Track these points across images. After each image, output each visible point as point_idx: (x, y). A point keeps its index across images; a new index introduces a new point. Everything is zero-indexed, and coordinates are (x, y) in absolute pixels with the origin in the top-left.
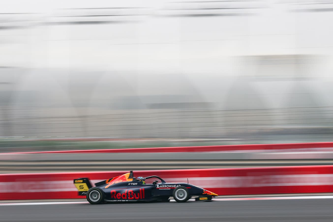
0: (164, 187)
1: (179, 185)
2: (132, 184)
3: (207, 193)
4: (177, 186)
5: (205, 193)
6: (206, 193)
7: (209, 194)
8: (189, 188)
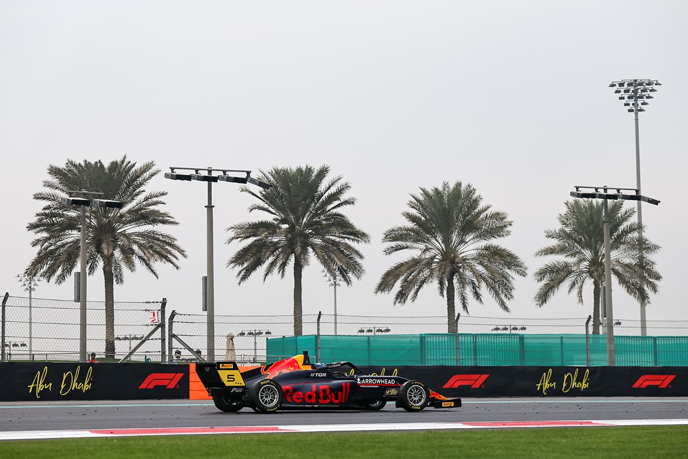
0: (369, 382)
1: (392, 380)
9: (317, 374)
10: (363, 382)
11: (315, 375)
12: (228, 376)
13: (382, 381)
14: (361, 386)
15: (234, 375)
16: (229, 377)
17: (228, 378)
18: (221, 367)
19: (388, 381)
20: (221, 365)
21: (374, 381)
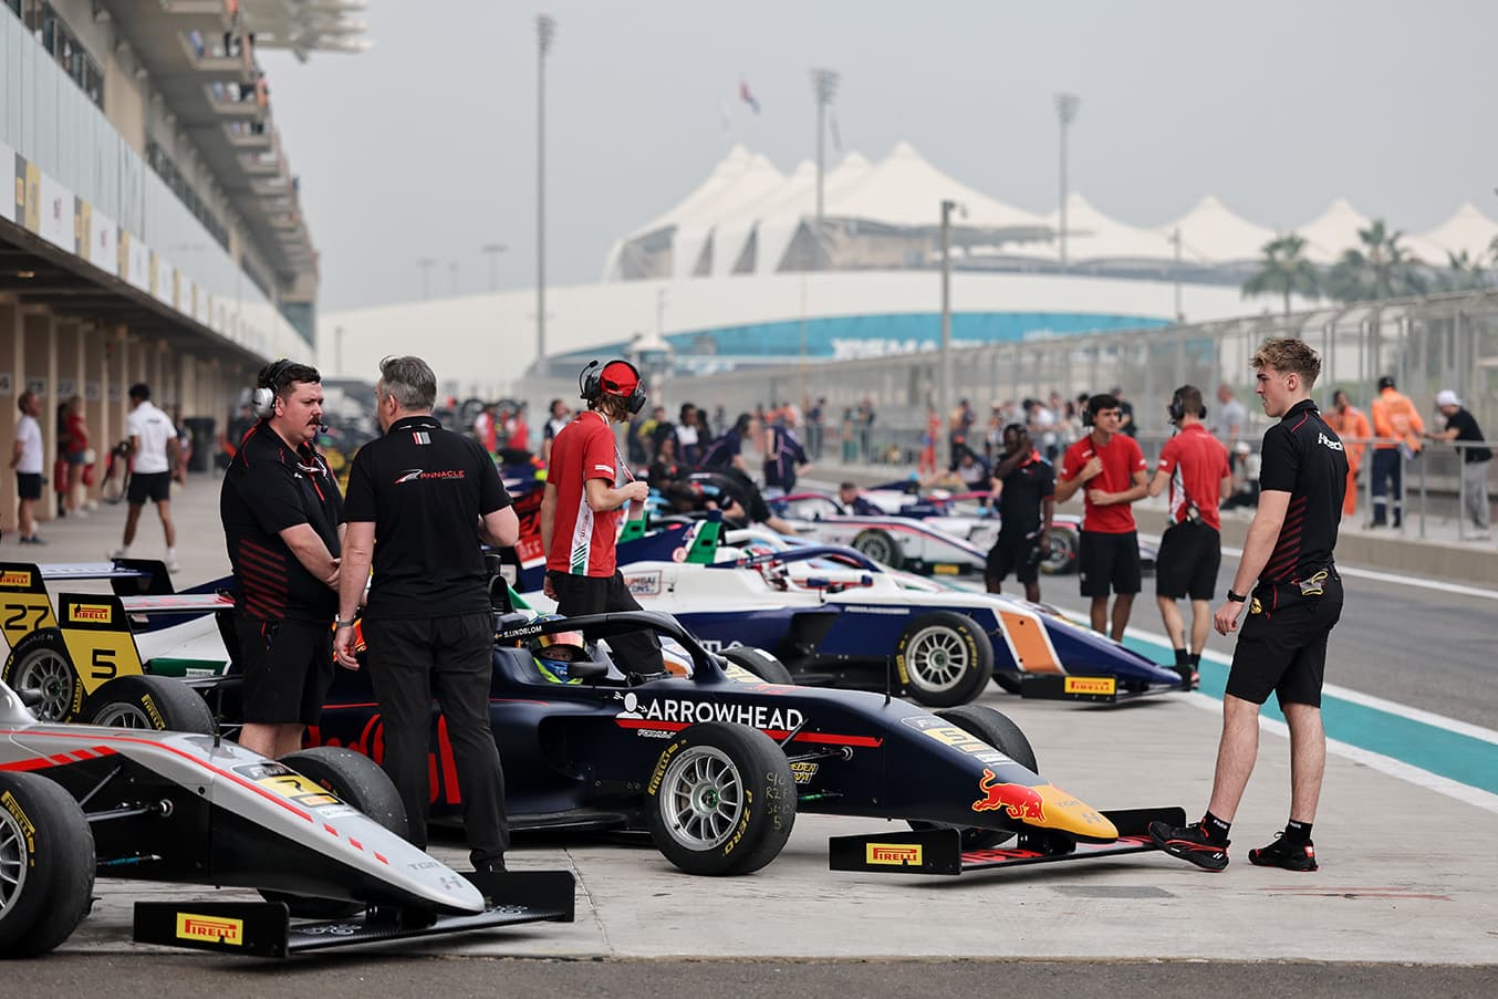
0: (678, 713)
1: (790, 712)
3: (1012, 808)
4: (777, 712)
5: (994, 801)
6: (1000, 804)
8: (872, 742)
10: (654, 710)
12: (96, 652)
13: (741, 716)
14: (642, 732)
15: (112, 653)
16: (100, 658)
17: (96, 663)
18: (72, 618)
19: (769, 715)
20: (72, 607)
21: (705, 713)
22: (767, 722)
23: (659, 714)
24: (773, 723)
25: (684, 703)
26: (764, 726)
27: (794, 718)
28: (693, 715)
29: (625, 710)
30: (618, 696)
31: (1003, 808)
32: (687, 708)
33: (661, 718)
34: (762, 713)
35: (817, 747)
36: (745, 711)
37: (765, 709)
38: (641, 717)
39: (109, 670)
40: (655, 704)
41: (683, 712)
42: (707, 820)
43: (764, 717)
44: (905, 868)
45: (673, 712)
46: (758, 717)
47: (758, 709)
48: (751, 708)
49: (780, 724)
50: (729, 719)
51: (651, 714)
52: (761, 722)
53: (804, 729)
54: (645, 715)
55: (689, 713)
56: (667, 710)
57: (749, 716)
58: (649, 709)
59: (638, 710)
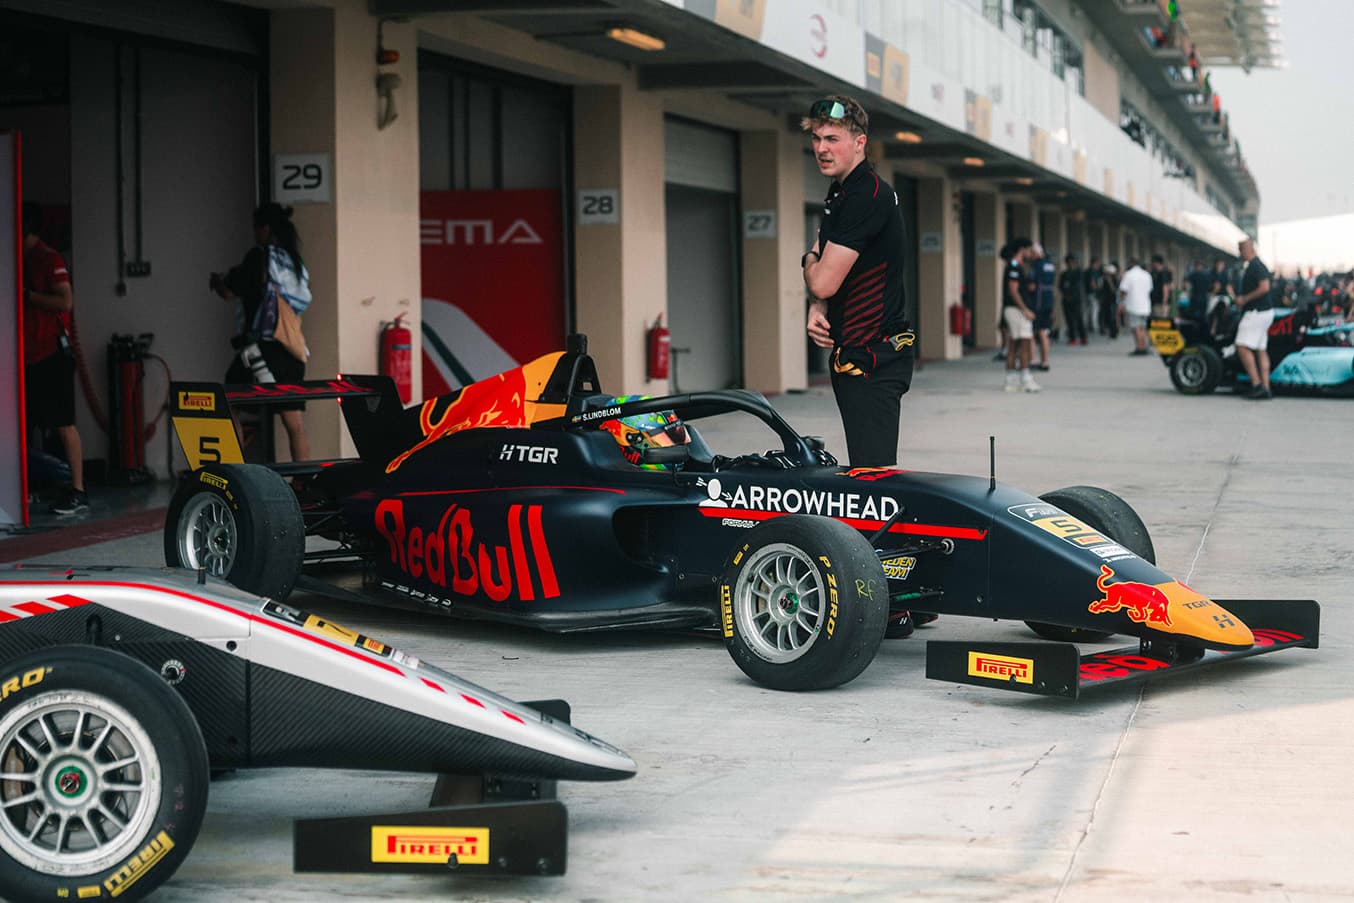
0: (764, 501)
1: (884, 500)
2: (527, 452)
3: (1134, 610)
4: (870, 501)
5: (1112, 601)
6: (1120, 605)
7: (1147, 621)
8: (977, 535)
9: (523, 449)
10: (739, 499)
11: (516, 453)
12: (203, 440)
13: (831, 504)
14: (727, 522)
15: (216, 440)
16: (207, 445)
17: (203, 450)
18: (182, 406)
19: (862, 503)
20: (182, 395)
21: (792, 501)
22: (859, 511)
23: (744, 502)
24: (866, 512)
25: (770, 490)
26: (857, 516)
27: (889, 506)
28: (781, 503)
29: (709, 497)
30: (700, 482)
31: (1124, 610)
32: (774, 495)
33: (746, 507)
34: (853, 501)
35: (915, 539)
36: (836, 499)
37: (857, 497)
38: (725, 505)
39: (213, 457)
40: (740, 491)
41: (770, 500)
42: (785, 627)
43: (856, 506)
44: (1011, 685)
45: (759, 500)
46: (850, 506)
47: (850, 497)
48: (842, 496)
49: (874, 513)
50: (819, 508)
51: (736, 502)
52: (853, 511)
53: (898, 519)
54: (729, 503)
55: (776, 501)
56: (753, 498)
57: (840, 505)
58: (733, 497)
59: (722, 498)
